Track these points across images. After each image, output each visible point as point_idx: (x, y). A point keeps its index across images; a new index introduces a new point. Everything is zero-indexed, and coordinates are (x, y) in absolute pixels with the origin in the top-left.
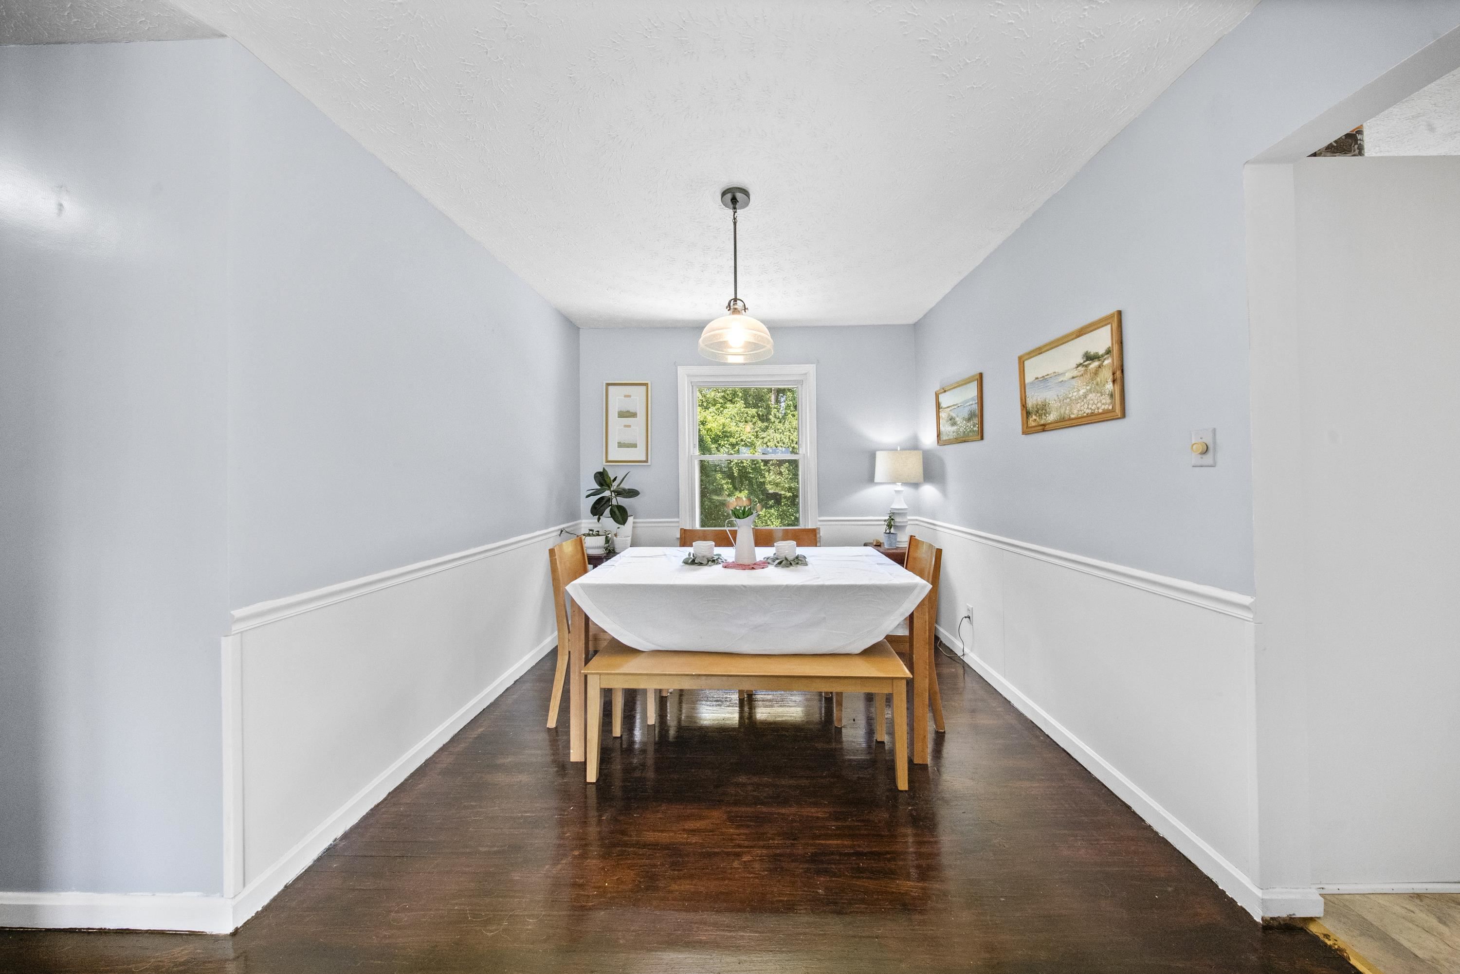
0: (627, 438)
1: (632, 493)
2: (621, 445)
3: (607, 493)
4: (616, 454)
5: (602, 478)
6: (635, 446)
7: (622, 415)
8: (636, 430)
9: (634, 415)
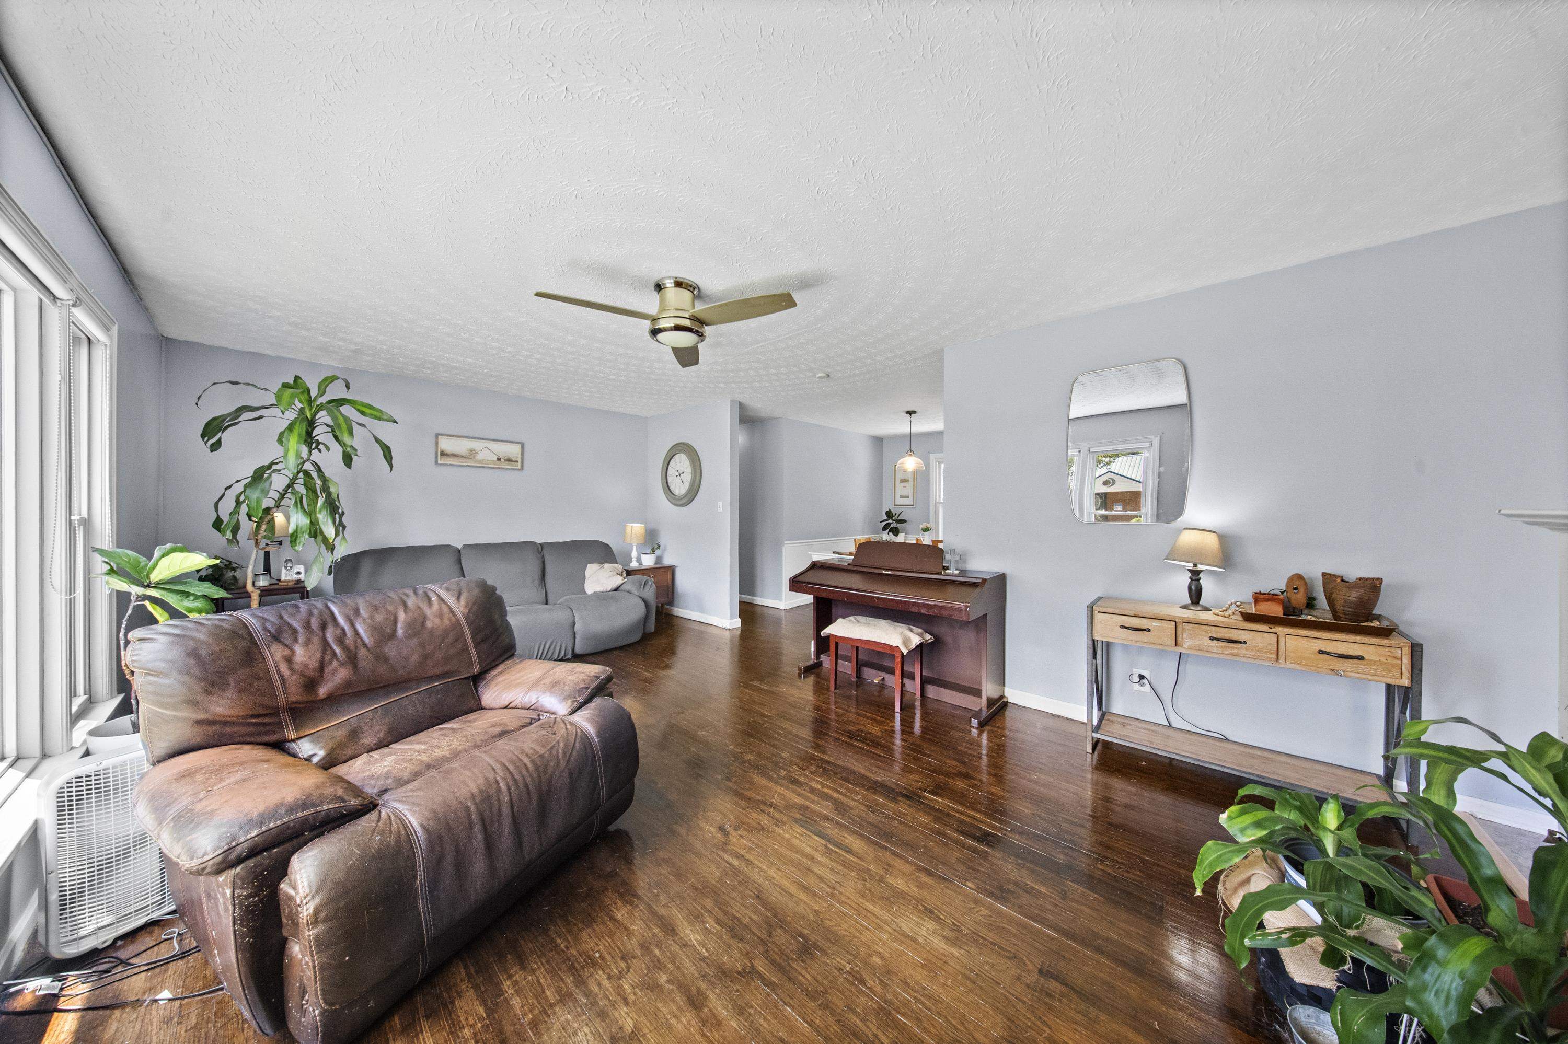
0: (904, 494)
1: (903, 521)
2: (901, 497)
3: (890, 521)
4: (900, 501)
5: (889, 514)
6: (908, 497)
7: (902, 481)
8: (908, 489)
9: (908, 481)
